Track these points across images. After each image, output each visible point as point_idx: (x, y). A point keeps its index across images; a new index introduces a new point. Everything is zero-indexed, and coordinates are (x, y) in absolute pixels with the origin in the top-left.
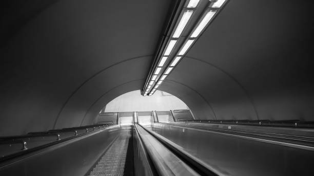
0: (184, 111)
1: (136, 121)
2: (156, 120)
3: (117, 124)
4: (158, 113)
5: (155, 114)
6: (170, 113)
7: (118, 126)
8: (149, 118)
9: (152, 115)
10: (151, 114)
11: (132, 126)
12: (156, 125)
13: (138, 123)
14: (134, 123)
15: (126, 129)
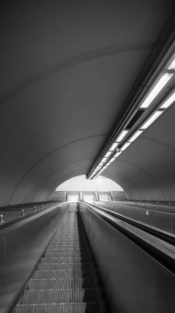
0: (121, 192)
1: (81, 199)
2: (97, 199)
3: (67, 201)
4: (99, 193)
5: (96, 194)
6: (109, 194)
7: (67, 202)
8: (92, 197)
9: (94, 195)
10: (93, 193)
11: (78, 203)
12: (97, 203)
13: (83, 201)
14: (80, 201)
15: (74, 205)
